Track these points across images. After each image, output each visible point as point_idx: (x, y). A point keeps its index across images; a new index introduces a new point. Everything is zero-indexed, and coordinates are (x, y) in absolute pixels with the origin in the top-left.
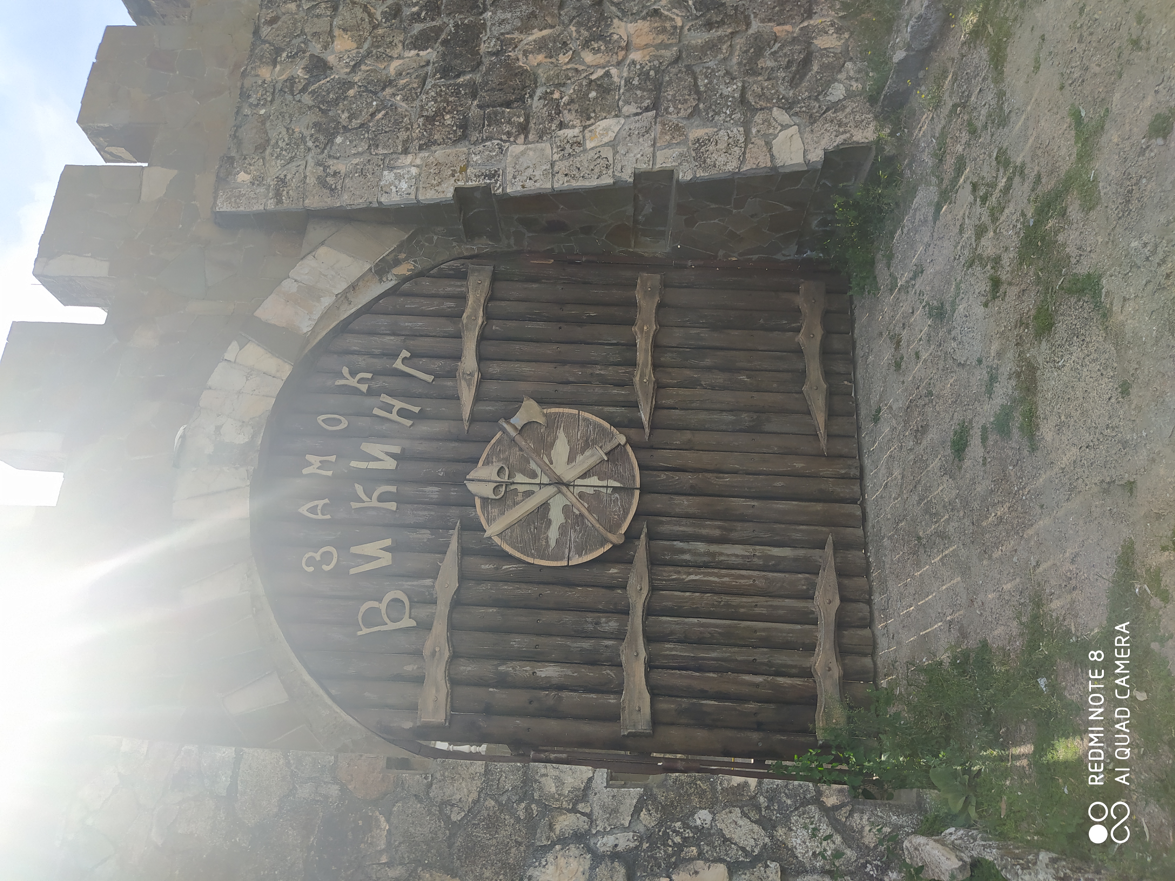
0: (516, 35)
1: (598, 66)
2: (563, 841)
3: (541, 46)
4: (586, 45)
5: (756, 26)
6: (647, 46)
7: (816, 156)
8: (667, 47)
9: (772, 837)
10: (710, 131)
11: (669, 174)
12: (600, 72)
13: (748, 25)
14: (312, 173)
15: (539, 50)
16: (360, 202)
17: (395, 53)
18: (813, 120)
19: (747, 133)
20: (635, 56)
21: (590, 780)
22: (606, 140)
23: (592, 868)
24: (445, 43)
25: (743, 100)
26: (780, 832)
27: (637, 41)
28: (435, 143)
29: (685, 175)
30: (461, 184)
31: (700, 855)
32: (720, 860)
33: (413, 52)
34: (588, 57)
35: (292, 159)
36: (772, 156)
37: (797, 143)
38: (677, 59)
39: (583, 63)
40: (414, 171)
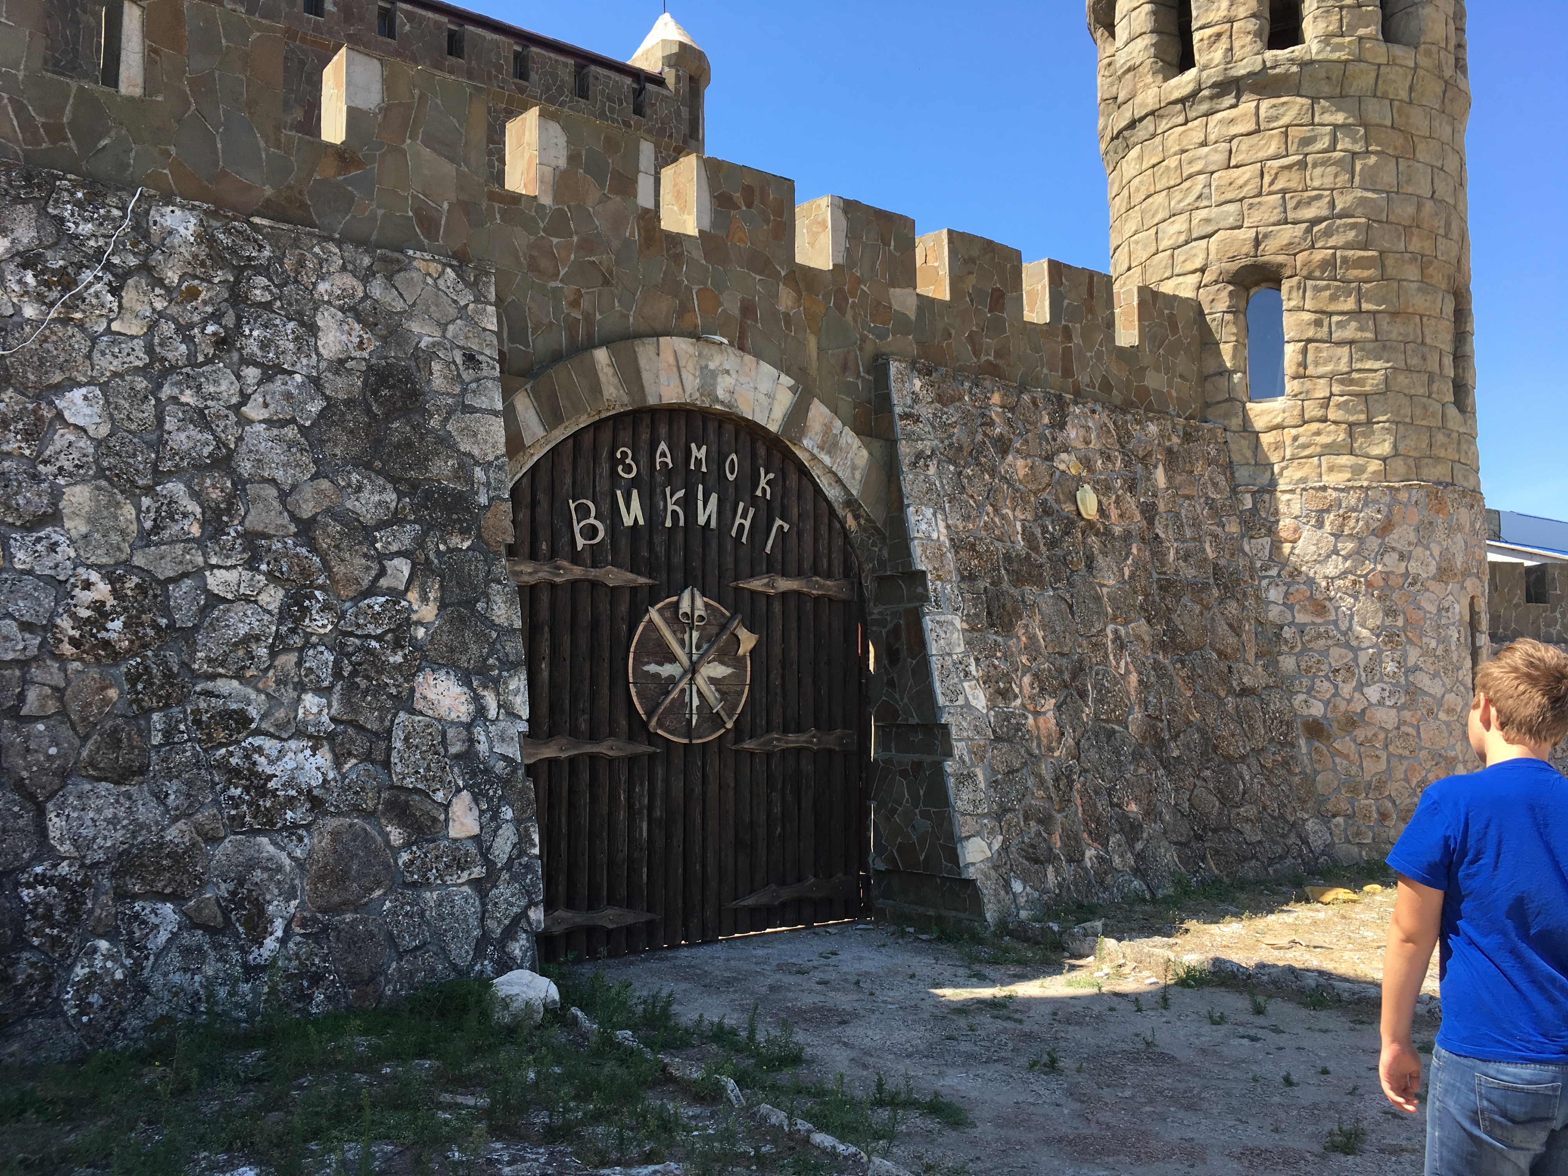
0: (1038, 617)
1: (1021, 687)
2: (477, 699)
3: (1032, 638)
4: (1036, 676)
5: (1059, 817)
6: (1038, 728)
7: (971, 873)
8: (1039, 746)
9: (502, 869)
10: (982, 785)
11: (949, 754)
12: (1017, 690)
13: (1059, 811)
14: (926, 446)
15: (1029, 638)
16: (906, 489)
17: (1018, 513)
18: (996, 868)
19: (984, 816)
20: (1031, 720)
21: (520, 717)
22: (970, 698)
23: (461, 724)
24: (1028, 555)
25: (1006, 811)
26: (505, 876)
27: (1041, 720)
28: (957, 552)
29: (950, 766)
30: (929, 576)
31: (482, 812)
32: (481, 829)
33: (1019, 529)
34: (1027, 680)
35: (934, 427)
36: (968, 838)
37: (979, 857)
38: (1031, 755)
39: (1023, 675)
40: (935, 536)
